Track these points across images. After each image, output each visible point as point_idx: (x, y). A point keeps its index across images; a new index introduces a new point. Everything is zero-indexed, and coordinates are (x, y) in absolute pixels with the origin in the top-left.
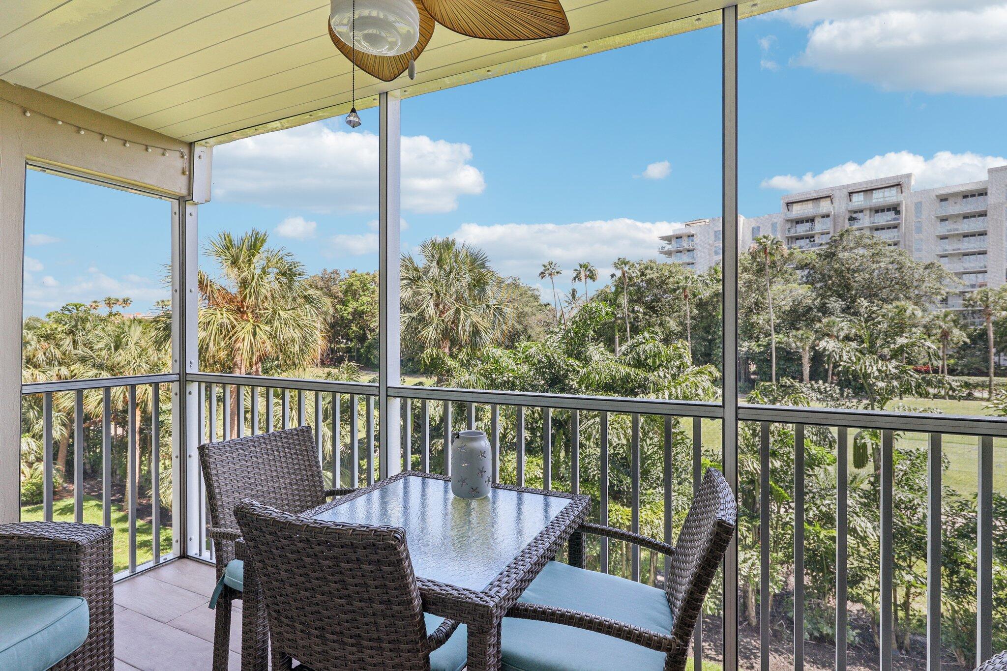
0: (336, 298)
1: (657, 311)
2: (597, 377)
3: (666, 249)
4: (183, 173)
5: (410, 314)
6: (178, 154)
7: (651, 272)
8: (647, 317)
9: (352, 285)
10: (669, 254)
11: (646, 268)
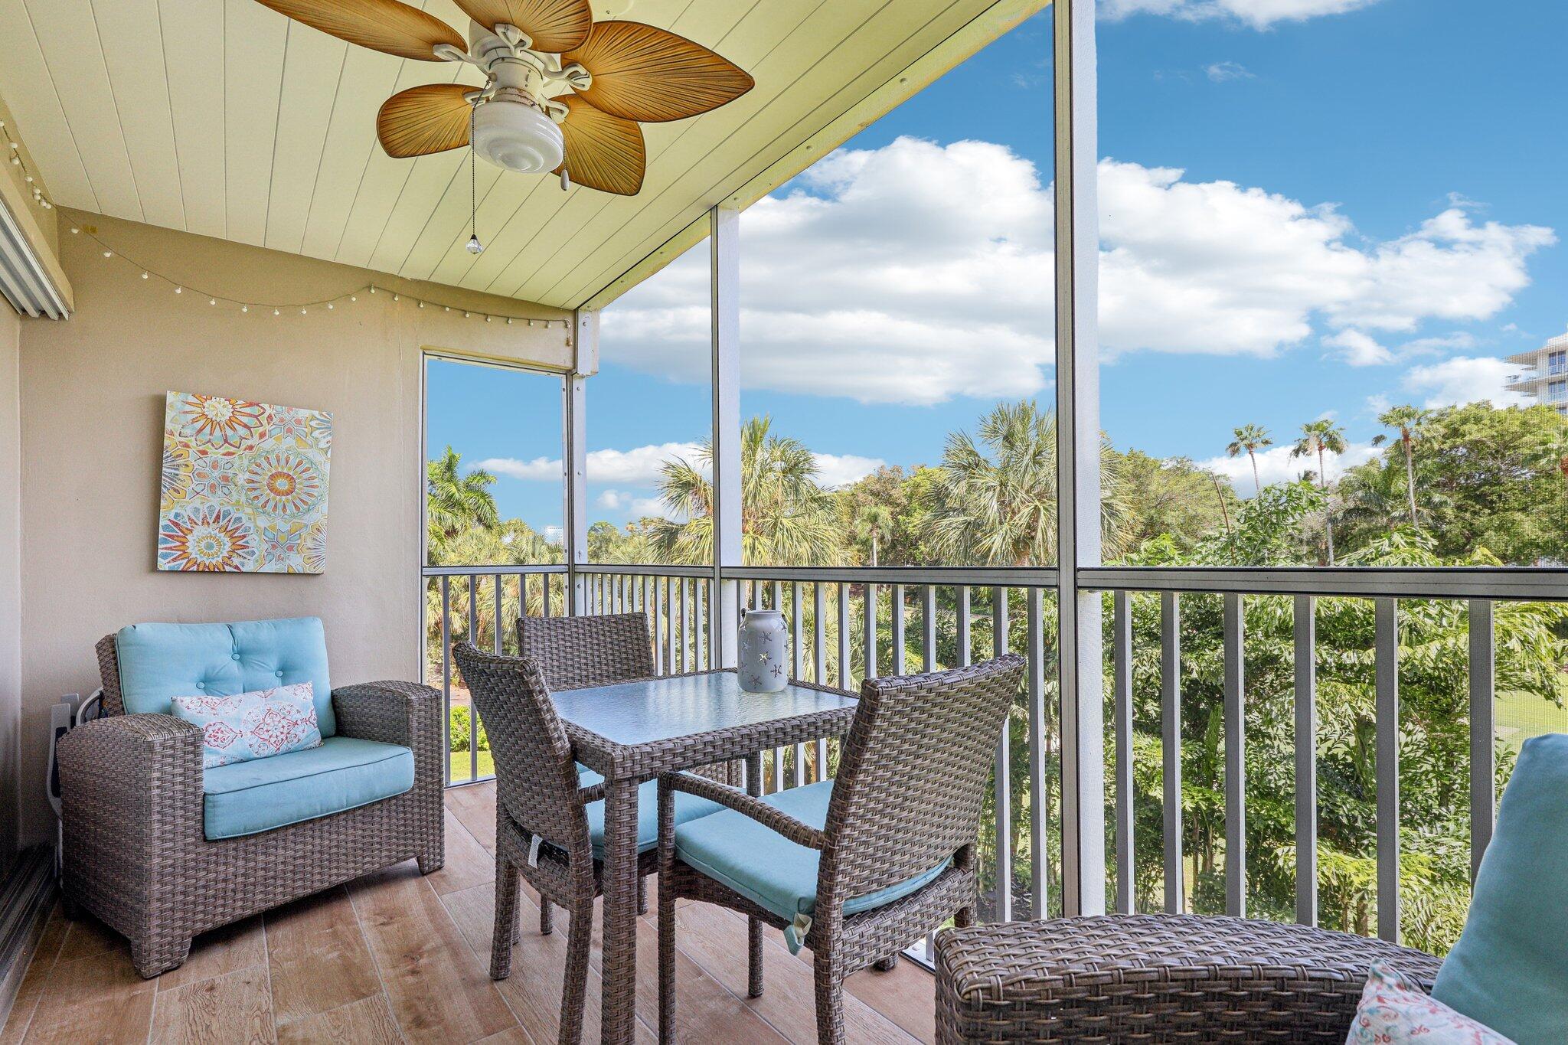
0: (898, 505)
1: (1492, 502)
2: (1279, 612)
3: (1520, 380)
4: (568, 344)
5: (966, 518)
6: (562, 324)
7: (1475, 427)
8: (1468, 515)
9: (918, 486)
10: (1531, 388)
11: (1465, 421)
